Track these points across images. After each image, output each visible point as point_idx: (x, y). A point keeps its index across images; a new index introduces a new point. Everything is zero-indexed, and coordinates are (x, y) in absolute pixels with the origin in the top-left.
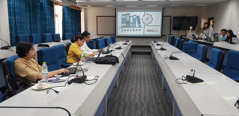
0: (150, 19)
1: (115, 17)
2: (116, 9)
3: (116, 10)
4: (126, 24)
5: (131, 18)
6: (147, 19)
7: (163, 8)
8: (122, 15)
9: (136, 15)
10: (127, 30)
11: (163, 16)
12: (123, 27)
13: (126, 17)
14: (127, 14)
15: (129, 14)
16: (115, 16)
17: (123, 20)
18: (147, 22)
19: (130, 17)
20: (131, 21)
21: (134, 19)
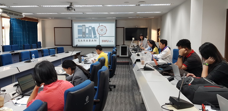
0: (105, 30)
1: (72, 28)
2: (72, 20)
3: (73, 22)
4: (82, 35)
5: (87, 30)
6: (102, 30)
7: (116, 20)
8: (79, 26)
9: (91, 27)
11: (116, 28)
12: (79, 37)
13: (82, 28)
14: (83, 25)
18: (102, 33)
19: (85, 28)
20: (87, 32)
21: (89, 30)
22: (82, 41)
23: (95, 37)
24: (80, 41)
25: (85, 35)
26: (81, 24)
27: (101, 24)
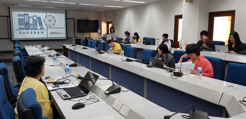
2: (9, 7)
3: (10, 10)
4: (24, 26)
6: (50, 20)
7: (66, 10)
8: (19, 15)
10: (26, 33)
11: (67, 19)
12: (20, 29)
13: (23, 18)
14: (25, 14)
15: (28, 14)
16: (10, 16)
17: (21, 22)
18: (50, 24)
19: (29, 18)
20: (31, 22)
21: (33, 20)
22: (24, 33)
23: (42, 29)
24: (22, 32)
25: (28, 27)
26: (23, 13)
27: (48, 14)
